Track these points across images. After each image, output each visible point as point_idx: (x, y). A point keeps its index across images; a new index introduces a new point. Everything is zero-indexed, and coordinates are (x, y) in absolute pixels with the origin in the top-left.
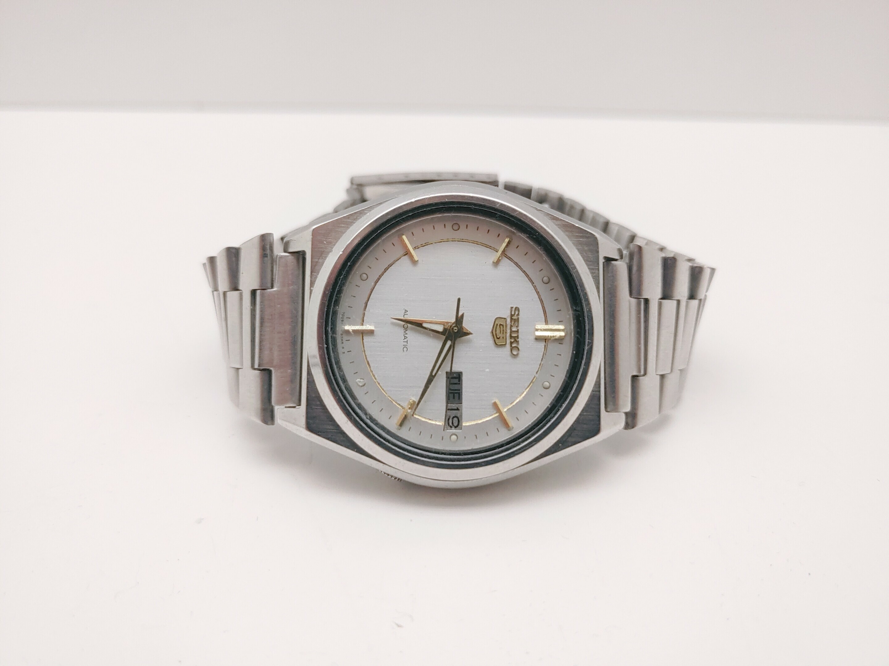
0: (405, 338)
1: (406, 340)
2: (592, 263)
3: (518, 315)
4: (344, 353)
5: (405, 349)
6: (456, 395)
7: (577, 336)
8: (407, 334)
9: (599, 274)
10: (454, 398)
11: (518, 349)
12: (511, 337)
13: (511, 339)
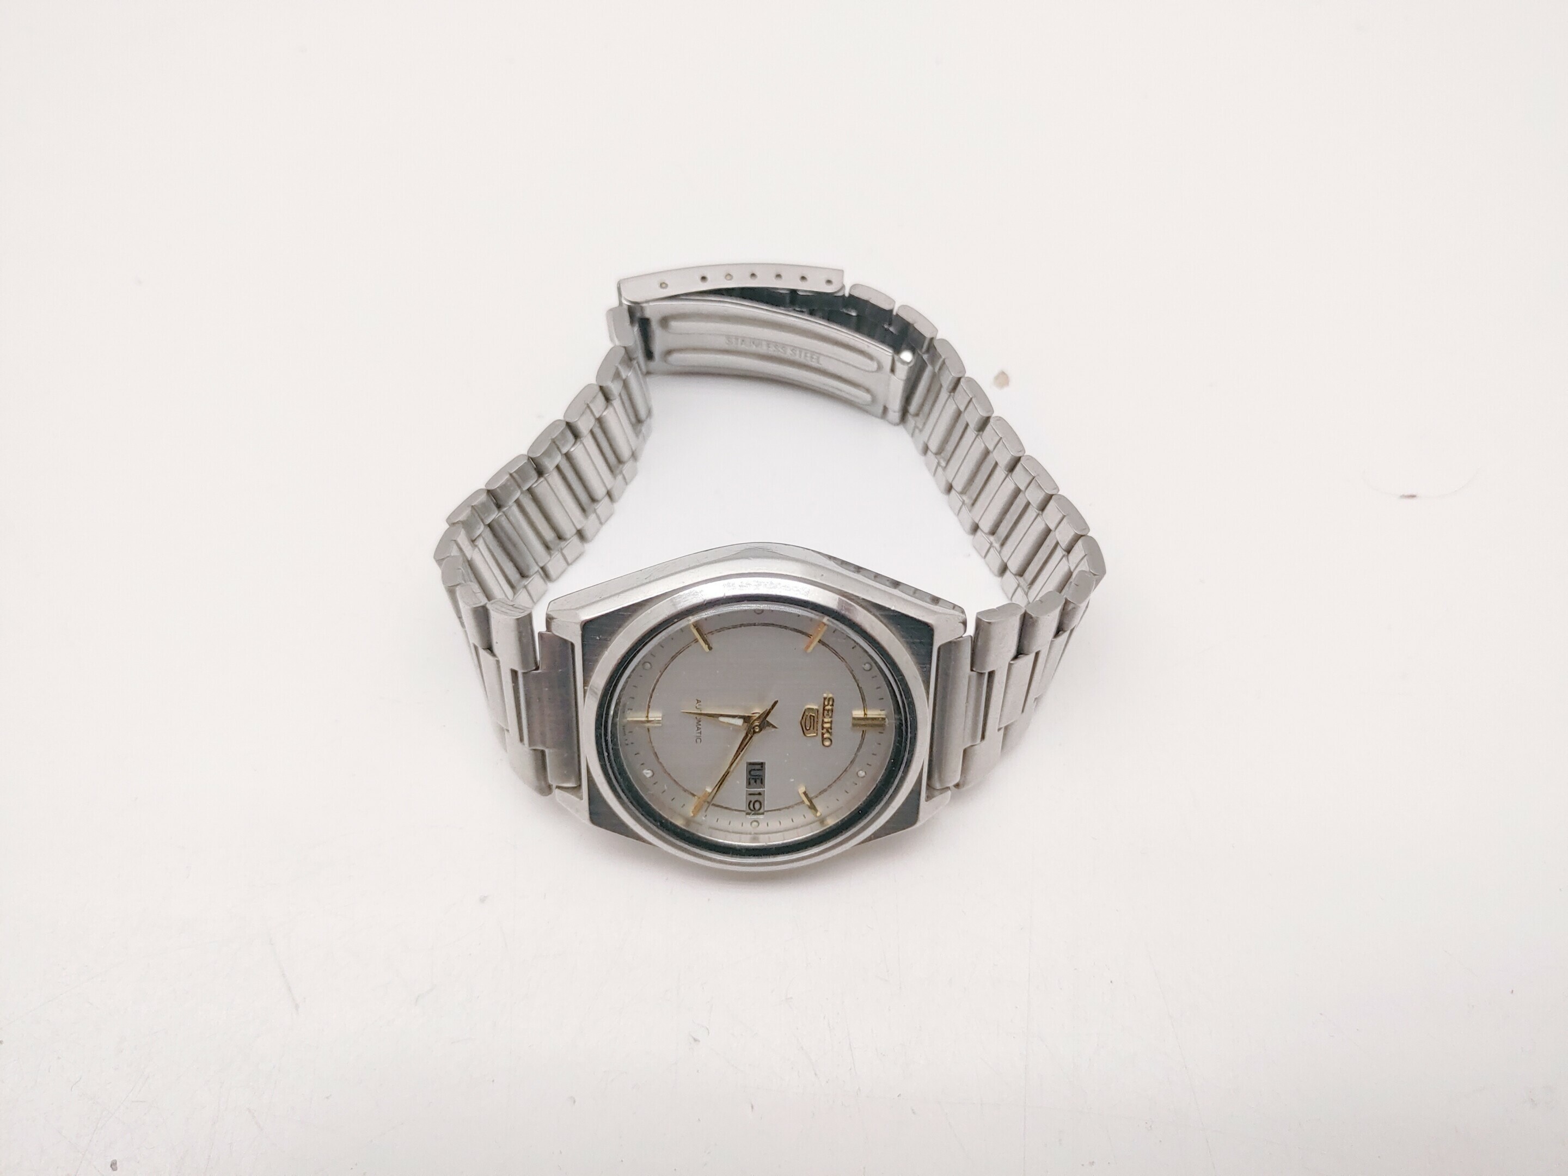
0: (698, 729)
1: (699, 731)
2: (923, 660)
3: (832, 705)
4: (627, 744)
5: (699, 740)
6: (758, 781)
7: (898, 745)
8: (700, 725)
9: (930, 668)
10: (756, 782)
11: (831, 740)
12: (823, 728)
13: (822, 730)
